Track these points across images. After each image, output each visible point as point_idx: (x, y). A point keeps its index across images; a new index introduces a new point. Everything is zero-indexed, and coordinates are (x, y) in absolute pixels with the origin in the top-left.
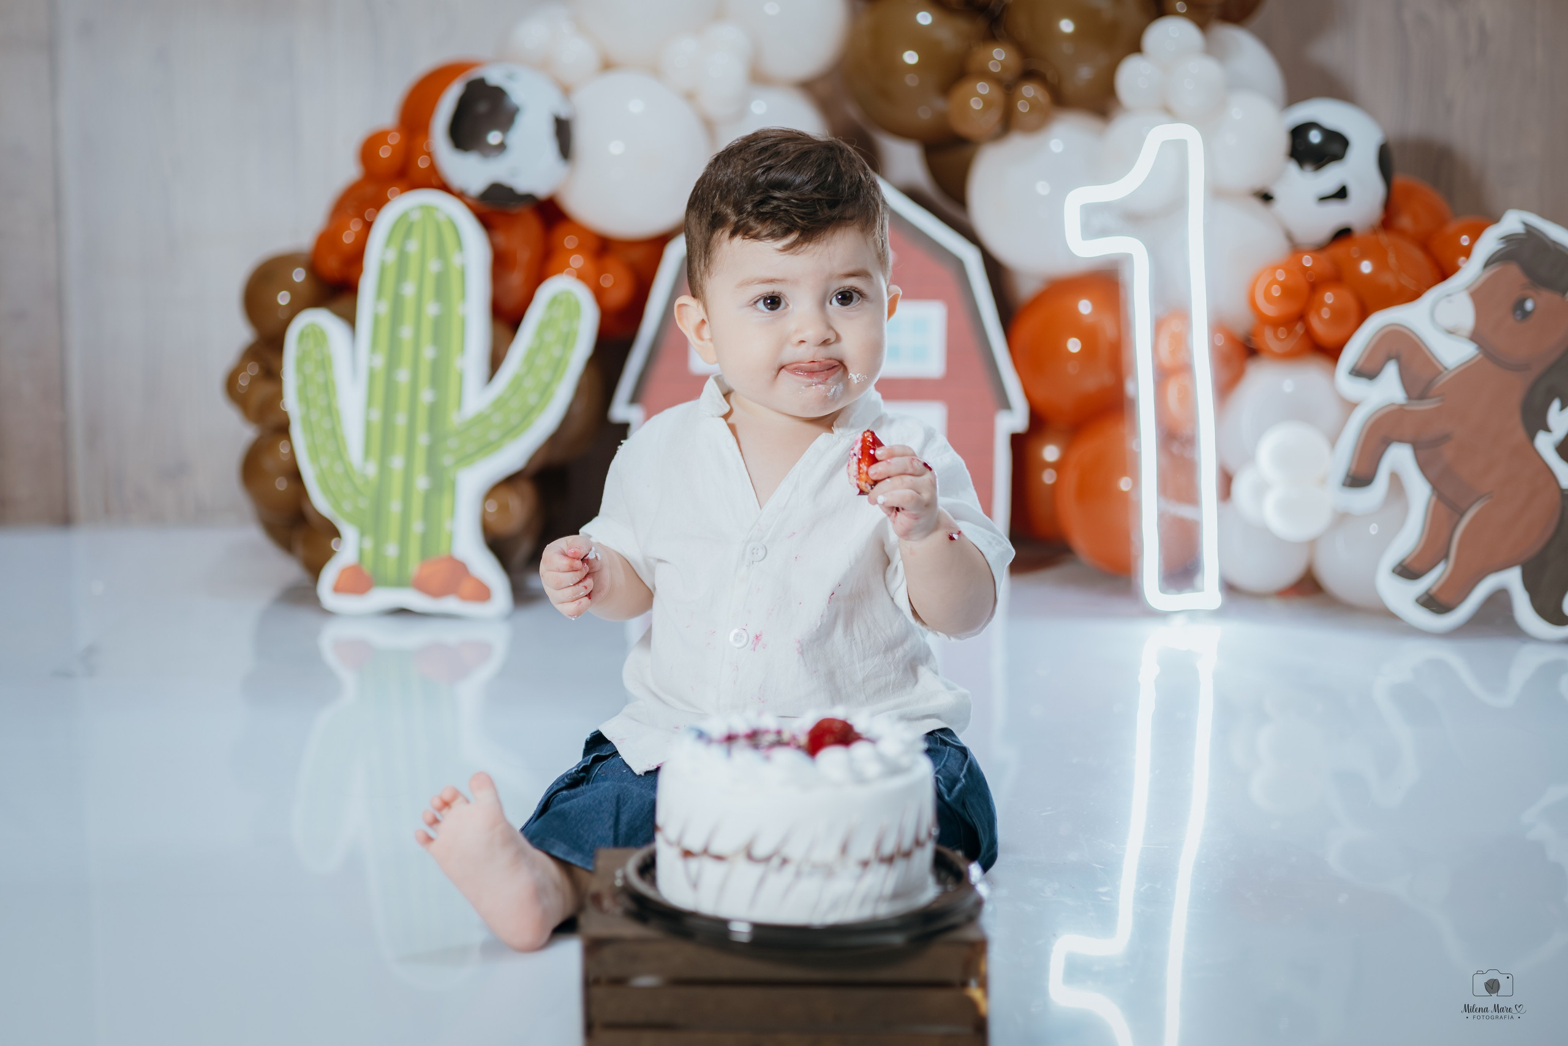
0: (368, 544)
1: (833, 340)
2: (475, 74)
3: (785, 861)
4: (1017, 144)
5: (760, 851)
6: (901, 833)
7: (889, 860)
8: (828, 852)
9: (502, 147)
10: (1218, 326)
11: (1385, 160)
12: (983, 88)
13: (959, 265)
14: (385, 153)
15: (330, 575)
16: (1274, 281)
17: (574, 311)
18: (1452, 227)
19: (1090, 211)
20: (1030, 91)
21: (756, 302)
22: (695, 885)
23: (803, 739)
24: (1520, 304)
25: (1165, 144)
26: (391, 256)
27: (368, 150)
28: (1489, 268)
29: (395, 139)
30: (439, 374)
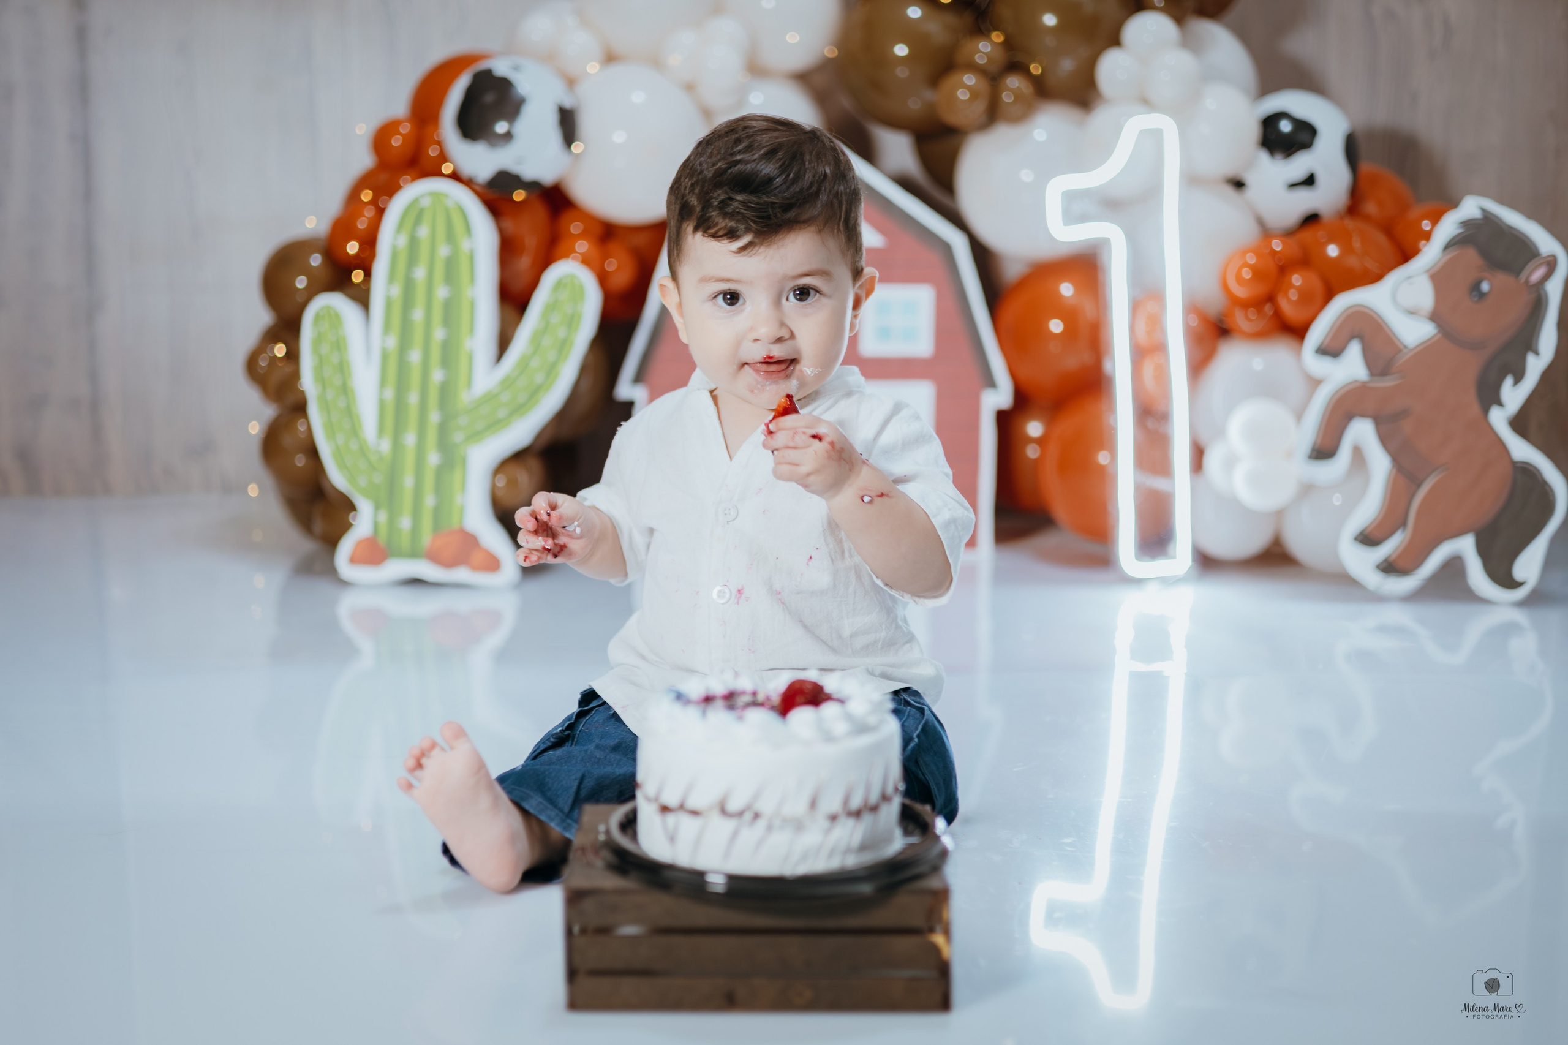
0: (383, 517)
1: (787, 336)
2: (483, 66)
3: (757, 816)
4: (1002, 135)
5: (733, 806)
6: (868, 788)
7: (857, 814)
8: (798, 807)
9: (508, 136)
10: (1192, 308)
11: (1352, 149)
12: (970, 79)
13: (946, 249)
14: (396, 142)
15: (346, 547)
16: (1246, 265)
17: (578, 294)
18: (1414, 213)
19: (1070, 197)
20: (1014, 82)
21: (715, 297)
22: (672, 839)
23: (776, 699)
24: (1476, 287)
25: (1144, 133)
26: (403, 241)
27: (381, 140)
28: (1448, 251)
29: (406, 129)
30: (449, 354)
